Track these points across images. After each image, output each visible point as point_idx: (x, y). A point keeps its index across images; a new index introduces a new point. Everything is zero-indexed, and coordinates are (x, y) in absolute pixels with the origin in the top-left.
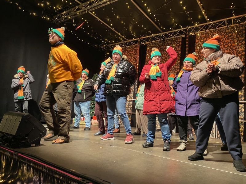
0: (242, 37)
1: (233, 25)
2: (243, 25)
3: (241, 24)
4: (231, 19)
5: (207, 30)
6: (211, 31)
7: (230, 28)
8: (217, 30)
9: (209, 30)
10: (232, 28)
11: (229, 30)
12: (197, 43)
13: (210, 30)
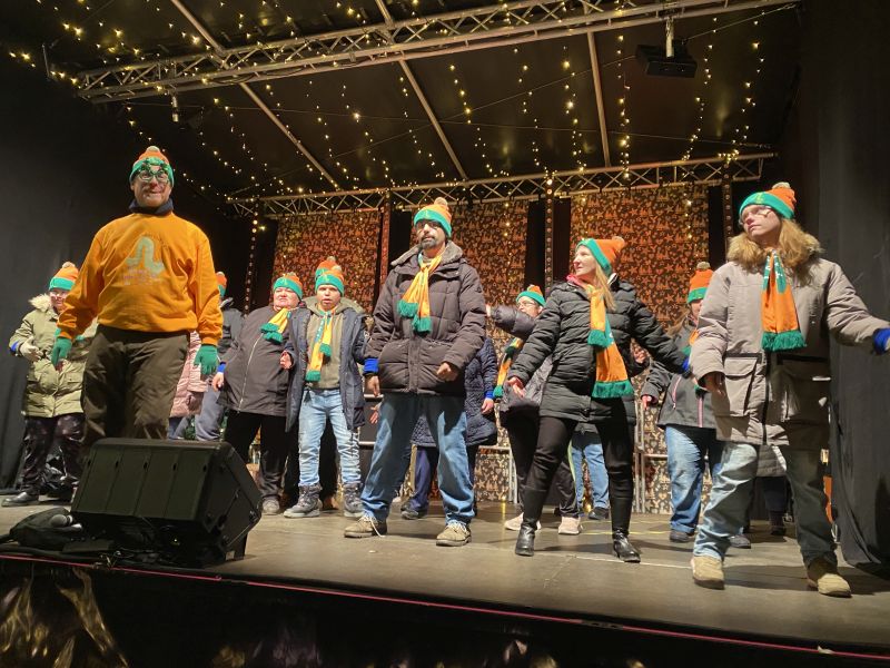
0: (701, 221)
1: (675, 184)
2: (700, 186)
3: (696, 182)
4: (672, 168)
5: (604, 190)
6: (615, 194)
7: (668, 190)
8: (633, 193)
9: (610, 189)
10: (673, 191)
11: (665, 195)
12: (576, 223)
13: (614, 189)
